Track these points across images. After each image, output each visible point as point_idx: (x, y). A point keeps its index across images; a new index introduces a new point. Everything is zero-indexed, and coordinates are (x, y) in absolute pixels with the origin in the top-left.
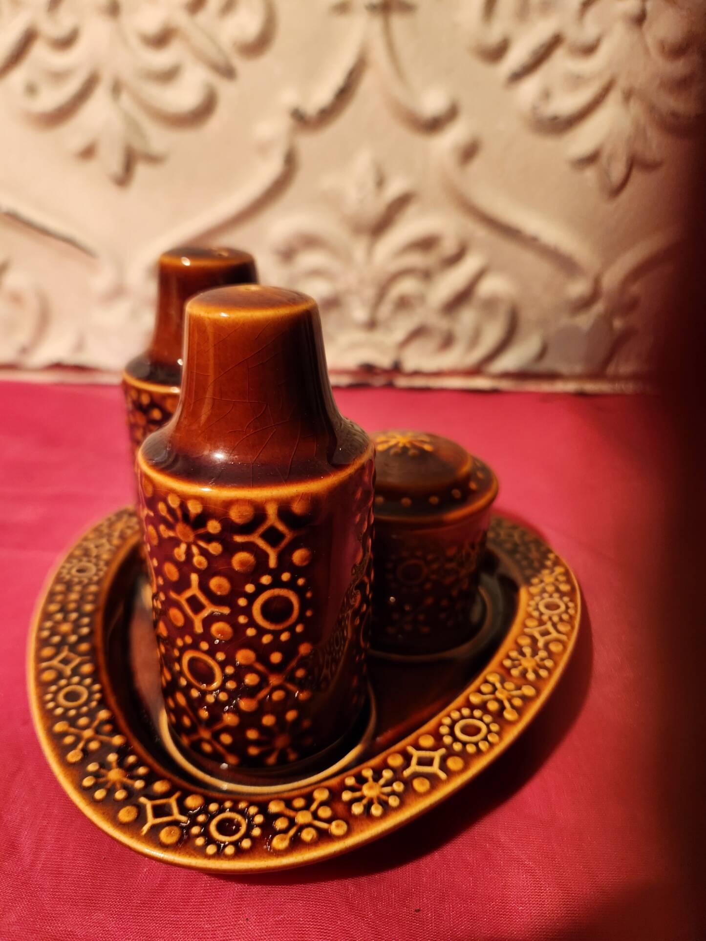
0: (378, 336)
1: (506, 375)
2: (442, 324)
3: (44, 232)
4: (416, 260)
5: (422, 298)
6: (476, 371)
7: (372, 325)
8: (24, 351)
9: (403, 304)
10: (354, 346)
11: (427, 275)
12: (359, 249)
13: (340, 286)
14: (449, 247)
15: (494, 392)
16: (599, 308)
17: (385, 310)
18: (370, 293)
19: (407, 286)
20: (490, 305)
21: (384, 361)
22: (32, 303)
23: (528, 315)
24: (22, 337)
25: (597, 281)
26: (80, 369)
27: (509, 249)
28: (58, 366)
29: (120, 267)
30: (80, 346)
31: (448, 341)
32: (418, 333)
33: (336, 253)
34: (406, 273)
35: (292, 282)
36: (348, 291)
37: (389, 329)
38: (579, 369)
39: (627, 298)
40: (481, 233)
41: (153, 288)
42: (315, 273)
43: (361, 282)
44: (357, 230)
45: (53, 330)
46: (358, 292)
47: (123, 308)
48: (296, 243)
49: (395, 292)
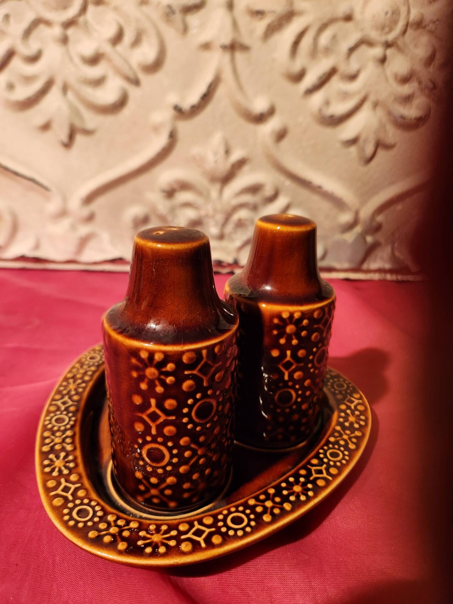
0: (224, 243)
3: (16, 174)
4: (248, 198)
5: (251, 221)
7: (222, 237)
8: (1, 248)
9: (240, 224)
11: (255, 208)
12: (214, 192)
13: (203, 212)
14: (268, 191)
16: (358, 229)
17: (229, 228)
18: (220, 217)
19: (243, 214)
21: (228, 259)
22: (7, 218)
25: (357, 213)
26: (37, 260)
27: (304, 193)
28: (22, 258)
29: (65, 200)
30: (37, 246)
32: (248, 243)
33: (200, 193)
34: (242, 206)
35: (173, 210)
36: (207, 216)
37: (232, 240)
38: (346, 265)
39: (374, 224)
40: (288, 183)
41: (85, 211)
42: (187, 205)
43: (215, 210)
44: (213, 179)
45: (20, 235)
46: (213, 217)
47: (66, 223)
48: (175, 186)
49: (236, 217)
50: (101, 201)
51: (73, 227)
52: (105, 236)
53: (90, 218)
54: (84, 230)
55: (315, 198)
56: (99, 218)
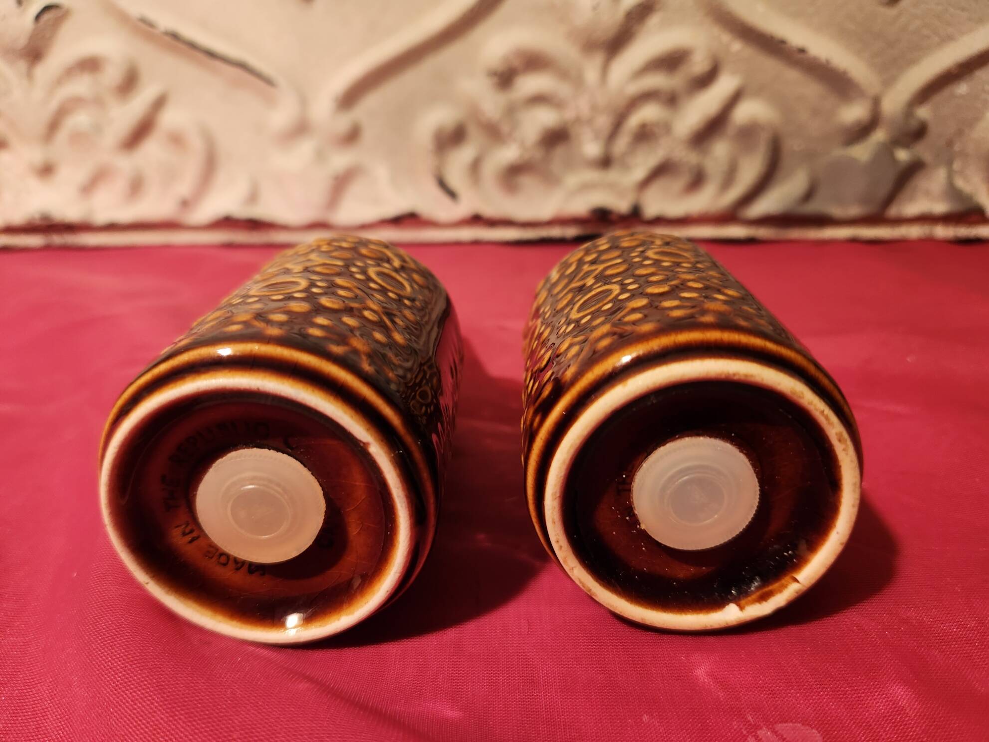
0: (612, 175)
1: (766, 221)
2: (691, 158)
3: (211, 54)
4: (657, 81)
5: (667, 128)
6: (729, 217)
7: (605, 162)
8: (185, 204)
9: (644, 135)
10: (586, 187)
11: (672, 100)
12: (591, 72)
13: (569, 114)
14: (699, 64)
15: (750, 242)
16: (879, 136)
17: (622, 143)
18: (604, 122)
19: (649, 113)
20: (748, 133)
21: (621, 205)
22: (196, 144)
23: (793, 145)
24: (184, 187)
25: (876, 102)
26: (254, 225)
27: (769, 65)
28: (227, 222)
29: (304, 102)
30: (253, 197)
31: (697, 181)
32: (661, 171)
33: (563, 74)
34: (647, 96)
35: (511, 111)
36: (578, 120)
37: (626, 167)
38: (854, 211)
39: (914, 124)
40: (737, 46)
41: (343, 123)
42: (539, 99)
43: (594, 108)
44: (589, 46)
45: (221, 177)
46: (590, 122)
47: (306, 148)
48: (516, 63)
49: (634, 120)
50: (372, 101)
51: (320, 156)
52: (381, 172)
53: (352, 136)
54: (341, 160)
55: (792, 75)
56: (368, 135)
